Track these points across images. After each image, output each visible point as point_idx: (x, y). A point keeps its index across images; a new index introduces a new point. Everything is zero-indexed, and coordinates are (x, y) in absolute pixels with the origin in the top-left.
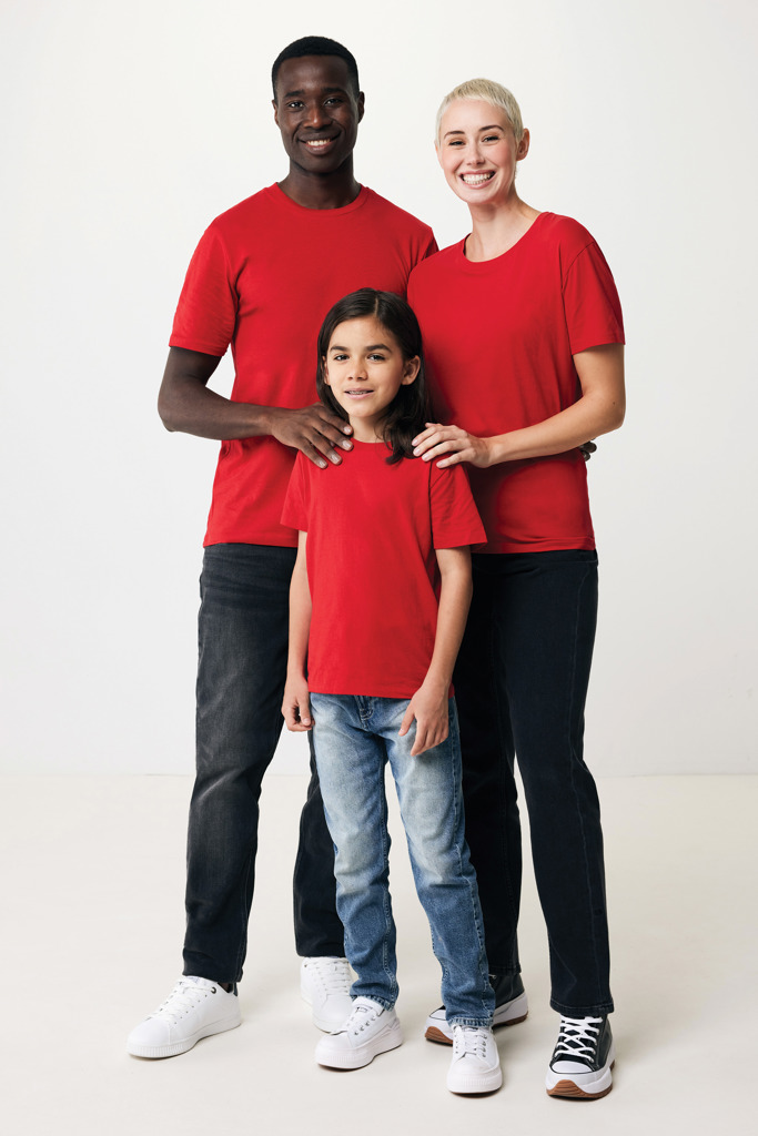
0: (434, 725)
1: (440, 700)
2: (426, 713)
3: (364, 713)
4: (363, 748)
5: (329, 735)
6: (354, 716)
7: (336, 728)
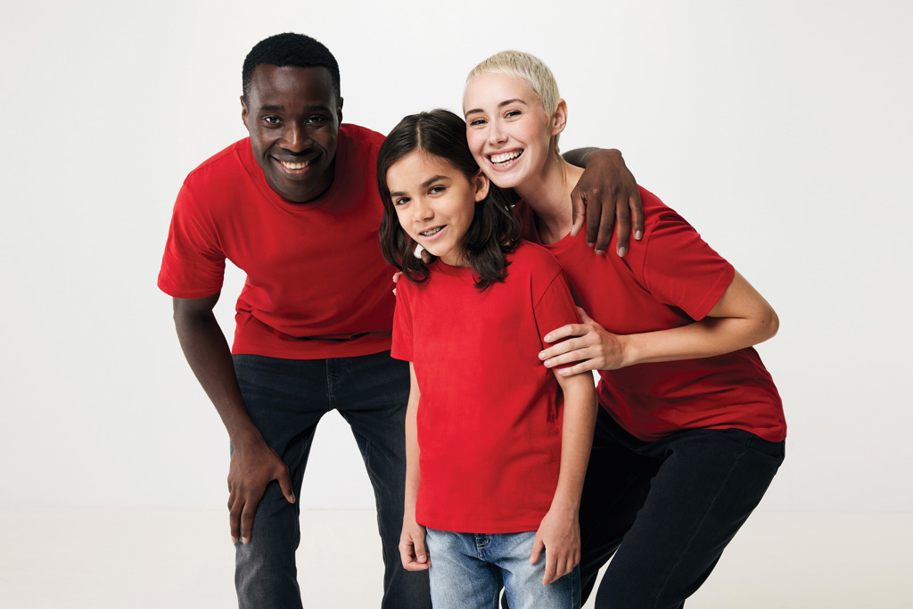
0: (563, 552)
1: (569, 525)
2: (554, 540)
3: (481, 541)
4: (477, 578)
5: (442, 564)
6: (470, 544)
7: (449, 557)
